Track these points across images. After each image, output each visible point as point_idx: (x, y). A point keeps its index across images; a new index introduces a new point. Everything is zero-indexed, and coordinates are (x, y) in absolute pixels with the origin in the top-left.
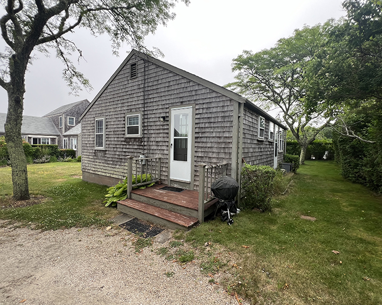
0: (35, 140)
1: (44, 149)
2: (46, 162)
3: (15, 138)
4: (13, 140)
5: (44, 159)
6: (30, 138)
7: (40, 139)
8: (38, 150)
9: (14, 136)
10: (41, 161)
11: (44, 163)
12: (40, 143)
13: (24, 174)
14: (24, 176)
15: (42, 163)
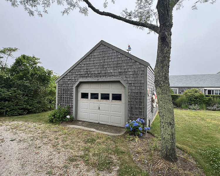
0: (209, 92)
1: (215, 99)
2: (217, 110)
3: (162, 83)
4: (160, 85)
5: (215, 107)
6: (206, 90)
7: (213, 91)
8: (210, 99)
9: (161, 81)
10: (213, 108)
11: (215, 110)
12: (213, 94)
13: (170, 127)
14: (169, 130)
15: (213, 110)
